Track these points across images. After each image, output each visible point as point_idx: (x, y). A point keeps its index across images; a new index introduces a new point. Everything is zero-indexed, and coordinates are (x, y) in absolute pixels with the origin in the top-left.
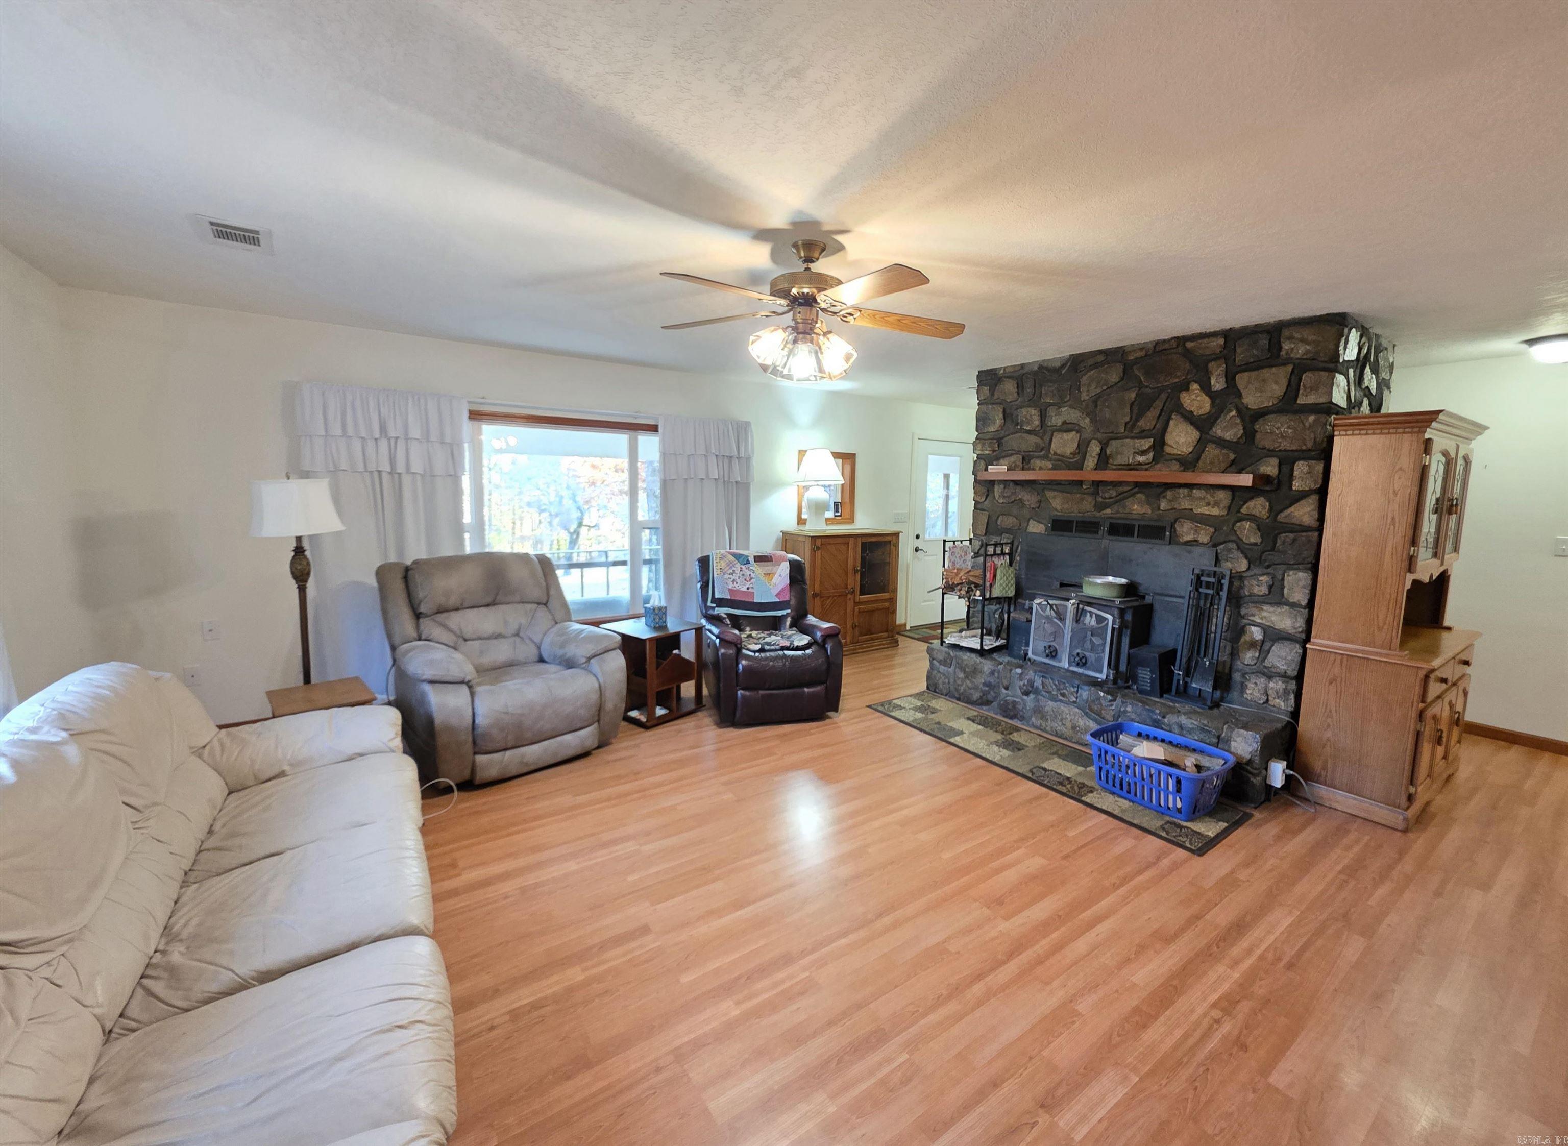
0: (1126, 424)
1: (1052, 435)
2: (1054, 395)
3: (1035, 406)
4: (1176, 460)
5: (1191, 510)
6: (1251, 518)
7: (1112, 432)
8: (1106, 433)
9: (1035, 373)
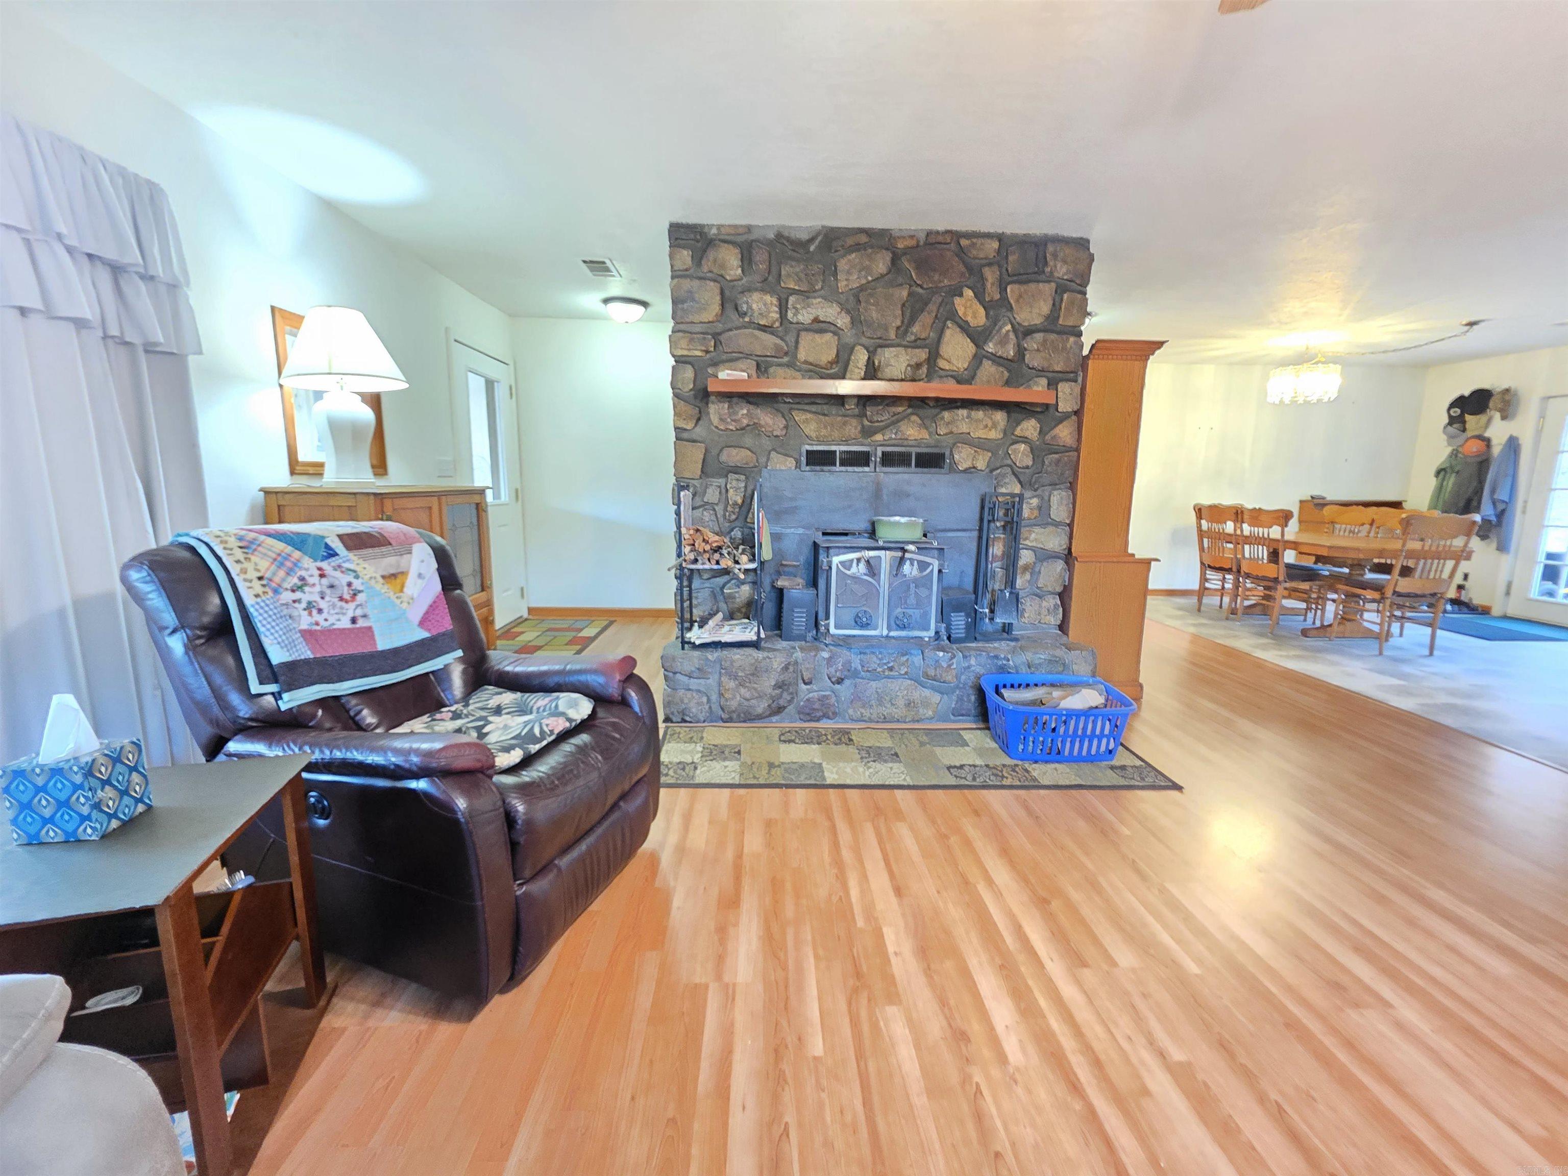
0: (898, 328)
1: (798, 336)
2: (800, 279)
3: (772, 292)
4: (952, 376)
5: (969, 433)
6: (1024, 440)
7: (880, 338)
8: (872, 338)
9: (770, 243)
